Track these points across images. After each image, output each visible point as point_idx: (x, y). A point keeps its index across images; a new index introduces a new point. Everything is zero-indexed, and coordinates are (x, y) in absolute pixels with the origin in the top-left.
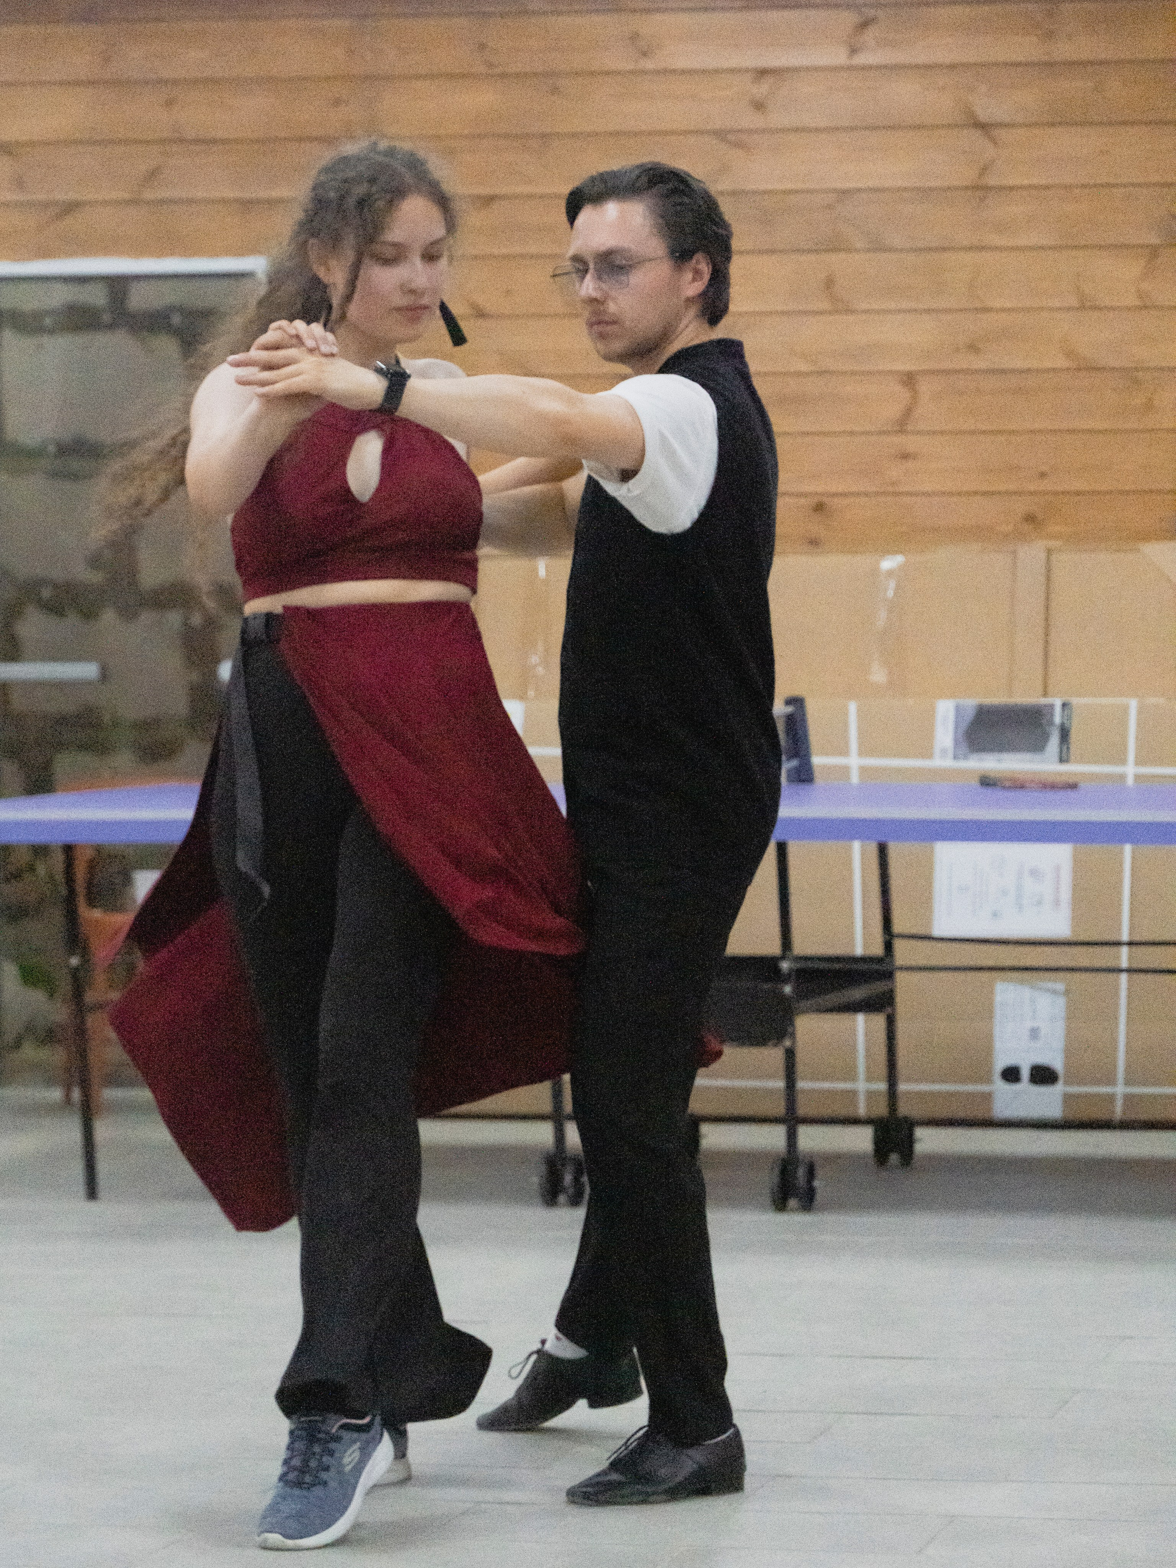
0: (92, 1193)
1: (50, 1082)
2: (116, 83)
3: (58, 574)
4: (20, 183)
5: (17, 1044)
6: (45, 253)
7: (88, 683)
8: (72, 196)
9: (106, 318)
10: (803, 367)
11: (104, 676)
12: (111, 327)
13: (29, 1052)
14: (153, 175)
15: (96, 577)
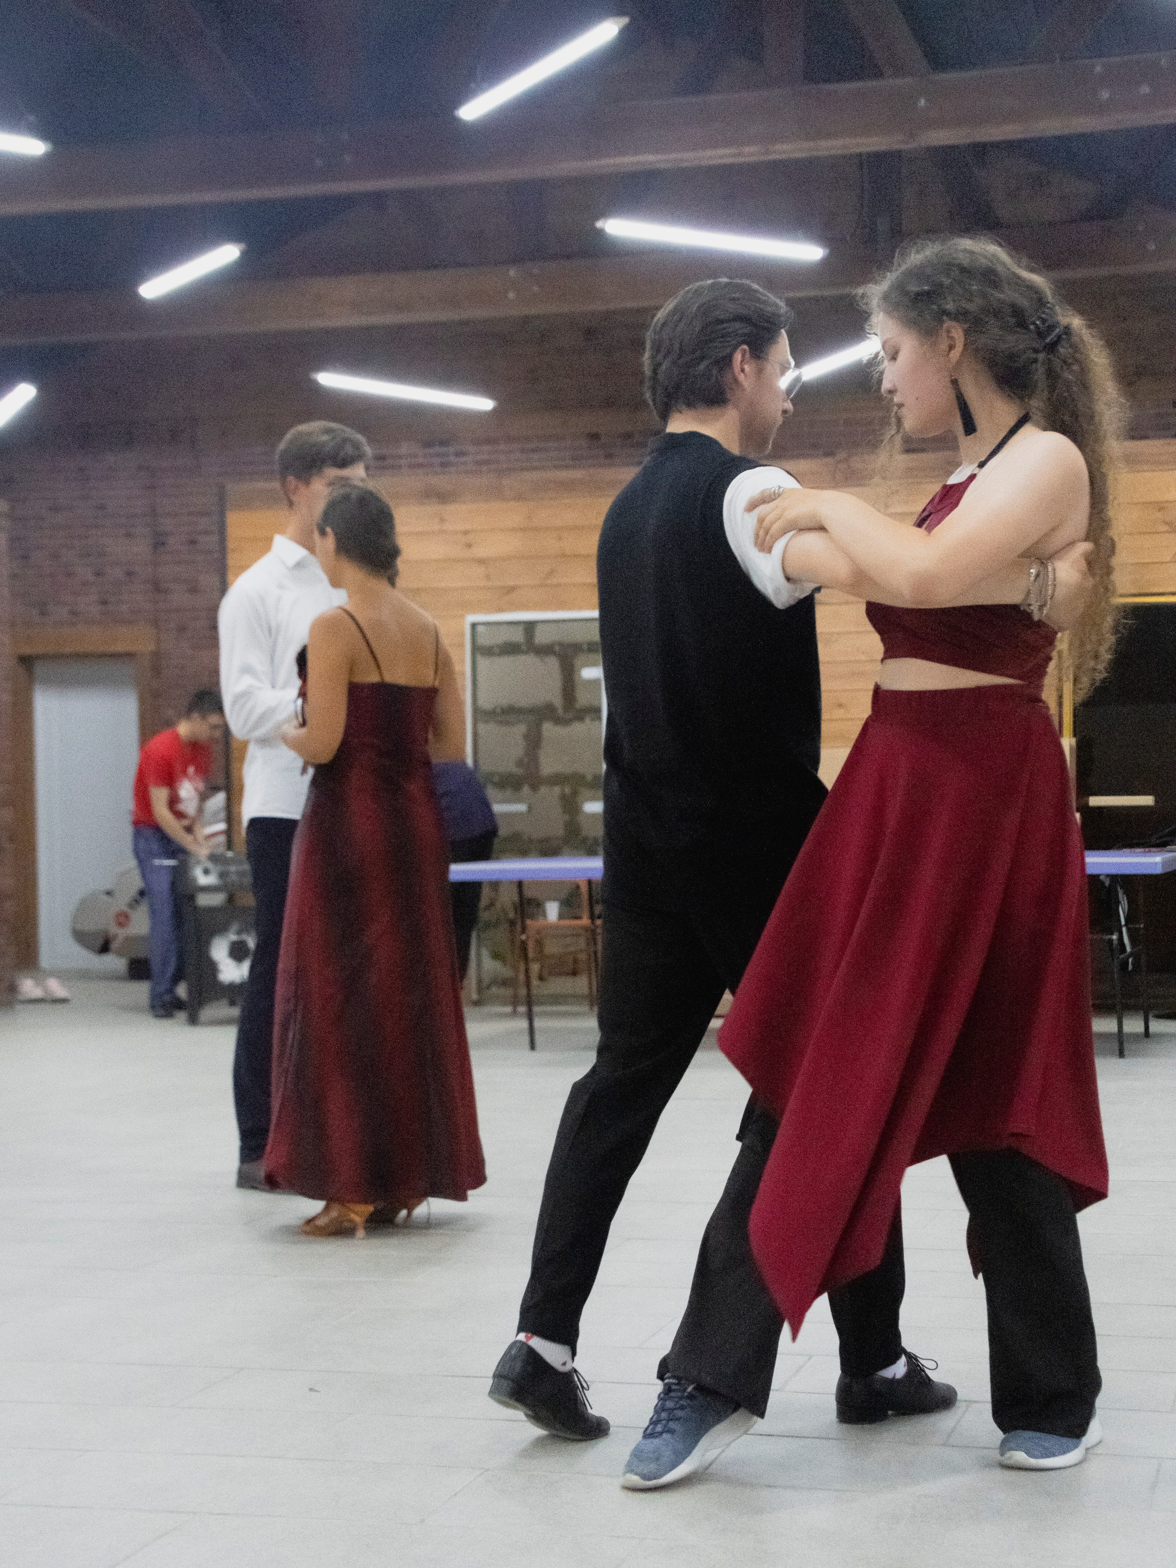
0: (533, 1046)
1: (505, 1004)
2: (536, 529)
3: (501, 770)
4: (488, 577)
5: (488, 987)
6: (500, 610)
7: (521, 814)
8: (512, 583)
9: (524, 648)
10: (863, 658)
11: (530, 808)
12: (526, 653)
13: (494, 990)
14: (552, 572)
15: (519, 771)
